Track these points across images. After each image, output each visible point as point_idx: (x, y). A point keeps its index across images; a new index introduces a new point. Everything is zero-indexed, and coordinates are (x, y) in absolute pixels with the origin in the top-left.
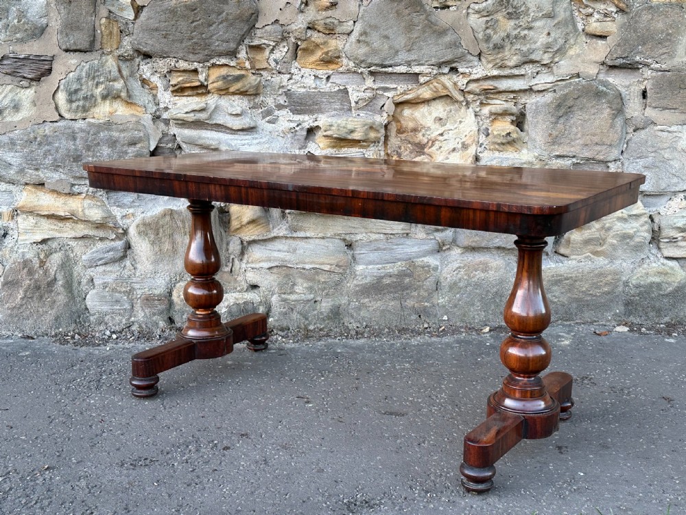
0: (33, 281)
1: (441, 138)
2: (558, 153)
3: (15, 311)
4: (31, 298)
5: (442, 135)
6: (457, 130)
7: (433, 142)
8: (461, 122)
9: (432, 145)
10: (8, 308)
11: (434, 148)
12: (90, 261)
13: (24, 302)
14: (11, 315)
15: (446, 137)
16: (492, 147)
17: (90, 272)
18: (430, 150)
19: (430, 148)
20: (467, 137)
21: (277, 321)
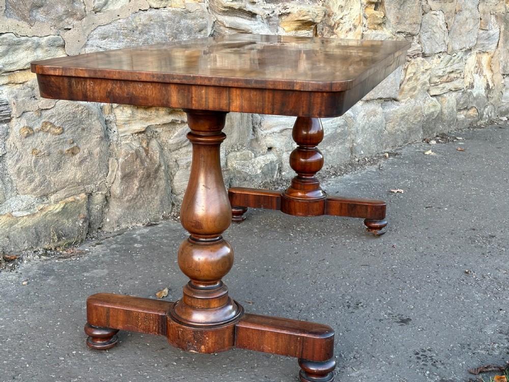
0: (145, 169)
1: (342, 21)
2: (399, 30)
3: (133, 202)
4: (143, 187)
5: (342, 19)
6: (349, 15)
7: (338, 24)
8: (351, 9)
9: (338, 26)
10: (128, 201)
11: (339, 29)
12: (177, 144)
13: (139, 191)
14: (128, 208)
15: (344, 20)
16: (372, 27)
17: (175, 156)
18: (337, 31)
19: (336, 29)
20: (355, 20)
21: (288, 173)
